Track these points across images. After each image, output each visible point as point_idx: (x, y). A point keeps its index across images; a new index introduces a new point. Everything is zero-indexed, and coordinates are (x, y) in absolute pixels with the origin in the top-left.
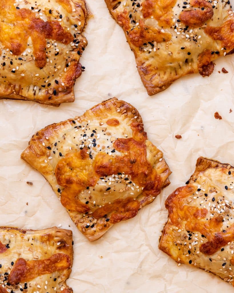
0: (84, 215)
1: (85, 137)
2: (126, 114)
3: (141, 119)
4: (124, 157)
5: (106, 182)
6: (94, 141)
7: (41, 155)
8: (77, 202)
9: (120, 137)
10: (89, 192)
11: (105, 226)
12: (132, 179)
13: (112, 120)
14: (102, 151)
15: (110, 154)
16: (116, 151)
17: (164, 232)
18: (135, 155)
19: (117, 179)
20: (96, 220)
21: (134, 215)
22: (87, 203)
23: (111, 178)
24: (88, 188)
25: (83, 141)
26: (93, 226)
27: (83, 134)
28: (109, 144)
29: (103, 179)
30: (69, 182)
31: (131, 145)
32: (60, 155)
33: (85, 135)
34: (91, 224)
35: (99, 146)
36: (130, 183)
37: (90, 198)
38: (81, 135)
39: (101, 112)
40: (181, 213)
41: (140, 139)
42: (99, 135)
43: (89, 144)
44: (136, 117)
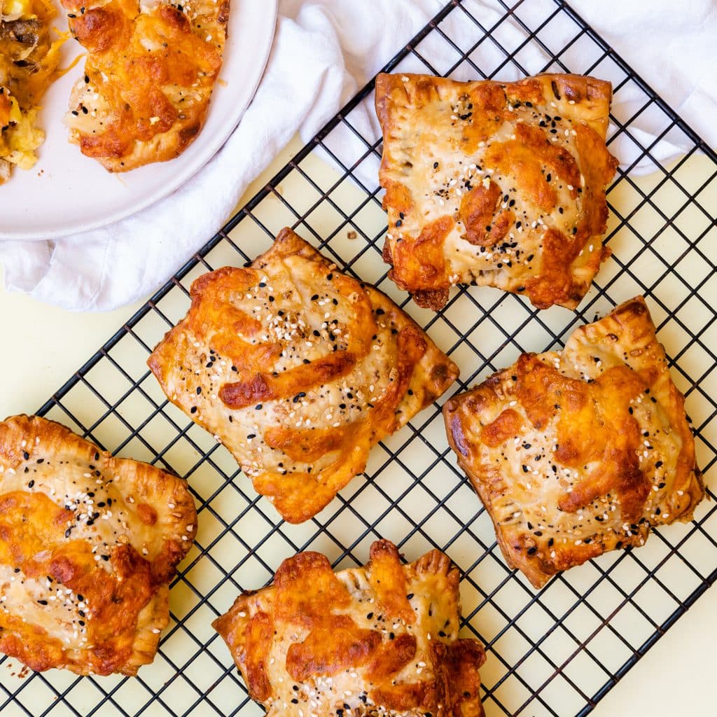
1: (88, 497)
2: (176, 521)
4: (110, 581)
5: (50, 590)
9: (137, 545)
10: (13, 579)
12: (91, 621)
14: (91, 541)
15: (98, 557)
16: (109, 561)
23: (62, 592)
24: (17, 571)
25: (81, 501)
27: (92, 490)
28: (111, 540)
29: (51, 581)
31: (139, 573)
32: (31, 484)
33: (91, 495)
35: (95, 529)
36: (82, 624)
38: (88, 489)
41: (160, 575)
42: (111, 515)
43: (84, 513)
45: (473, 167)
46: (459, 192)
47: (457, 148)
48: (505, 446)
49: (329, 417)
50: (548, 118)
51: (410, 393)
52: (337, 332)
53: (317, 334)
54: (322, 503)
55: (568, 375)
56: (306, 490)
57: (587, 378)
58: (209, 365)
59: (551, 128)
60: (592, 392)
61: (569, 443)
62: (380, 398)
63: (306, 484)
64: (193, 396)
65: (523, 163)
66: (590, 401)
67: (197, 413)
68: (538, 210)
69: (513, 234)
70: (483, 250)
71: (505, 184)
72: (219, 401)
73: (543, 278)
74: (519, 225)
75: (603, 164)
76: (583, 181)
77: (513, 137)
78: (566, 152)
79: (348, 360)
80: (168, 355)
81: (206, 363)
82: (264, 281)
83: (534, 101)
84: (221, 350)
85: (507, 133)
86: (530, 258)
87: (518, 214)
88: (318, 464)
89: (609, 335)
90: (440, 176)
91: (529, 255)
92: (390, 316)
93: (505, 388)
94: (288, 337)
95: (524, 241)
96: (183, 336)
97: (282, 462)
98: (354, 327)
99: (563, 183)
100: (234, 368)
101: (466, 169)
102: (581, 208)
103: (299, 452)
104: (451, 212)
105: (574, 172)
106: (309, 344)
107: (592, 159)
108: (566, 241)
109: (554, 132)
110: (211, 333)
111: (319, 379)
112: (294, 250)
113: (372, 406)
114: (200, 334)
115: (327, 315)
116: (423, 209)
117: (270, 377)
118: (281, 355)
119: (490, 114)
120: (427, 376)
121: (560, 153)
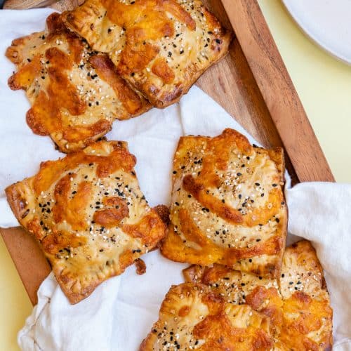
17: (199, 137)
40: (220, 147)
45: (91, 232)
46: (108, 232)
47: (87, 246)
48: (173, 68)
50: (43, 210)
55: (123, 43)
57: (122, 32)
59: (48, 206)
60: (130, 26)
61: (162, 30)
65: (75, 210)
66: (136, 25)
68: (93, 189)
69: (112, 194)
70: (129, 204)
71: (90, 212)
73: (122, 166)
74: (106, 194)
75: (48, 169)
76: (64, 174)
77: (65, 221)
78: (56, 191)
83: (38, 222)
85: (64, 226)
86: (118, 178)
87: (101, 198)
89: (92, 29)
90: (105, 245)
91: (117, 180)
93: (140, 78)
95: (112, 187)
99: (72, 184)
101: (95, 235)
102: (78, 168)
104: (120, 230)
105: (63, 182)
107: (49, 176)
108: (99, 166)
109: (49, 203)
116: (125, 244)
119: (59, 239)
121: (58, 194)
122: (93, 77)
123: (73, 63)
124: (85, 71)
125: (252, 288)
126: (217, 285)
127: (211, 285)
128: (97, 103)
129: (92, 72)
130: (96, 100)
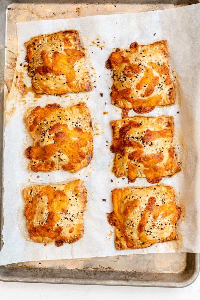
0: (38, 193)
2: (72, 238)
3: (66, 243)
4: (52, 228)
5: (46, 214)
6: (67, 219)
7: (75, 189)
8: (45, 194)
9: (63, 231)
10: (45, 203)
11: (28, 199)
12: (41, 226)
13: (73, 231)
14: (61, 220)
15: (57, 223)
16: (57, 226)
18: (51, 233)
19: (44, 219)
20: (32, 197)
21: (25, 215)
22: (42, 199)
23: (46, 217)
24: (48, 203)
25: (70, 214)
26: (31, 194)
27: (74, 215)
28: (63, 224)
29: (48, 213)
30: (55, 196)
31: (56, 234)
32: (70, 200)
33: (72, 216)
34: (32, 194)
35: (64, 220)
36: (40, 224)
37: (43, 201)
39: (79, 228)
42: (69, 222)
43: (67, 216)
44: (68, 241)
49: (132, 217)
51: (122, 237)
52: (148, 233)
53: (151, 229)
54: (114, 199)
56: (119, 199)
58: (162, 200)
62: (126, 230)
63: (121, 199)
64: (158, 191)
67: (154, 189)
72: (153, 196)
79: (141, 231)
80: (171, 193)
81: (163, 200)
82: (170, 225)
84: (164, 205)
88: (123, 205)
92: (141, 245)
94: (156, 222)
96: (172, 199)
97: (130, 199)
98: (146, 237)
100: (158, 205)
103: (129, 204)
106: (151, 226)
110: (168, 206)
111: (142, 222)
112: (171, 237)
113: (126, 227)
114: (170, 203)
115: (153, 234)
117: (151, 212)
118: (153, 218)
120: (122, 243)
122: (152, 144)
123: (141, 149)
124: (147, 146)
125: (55, 123)
126: (41, 124)
127: (38, 124)
128: (163, 148)
129: (149, 143)
130: (161, 148)
